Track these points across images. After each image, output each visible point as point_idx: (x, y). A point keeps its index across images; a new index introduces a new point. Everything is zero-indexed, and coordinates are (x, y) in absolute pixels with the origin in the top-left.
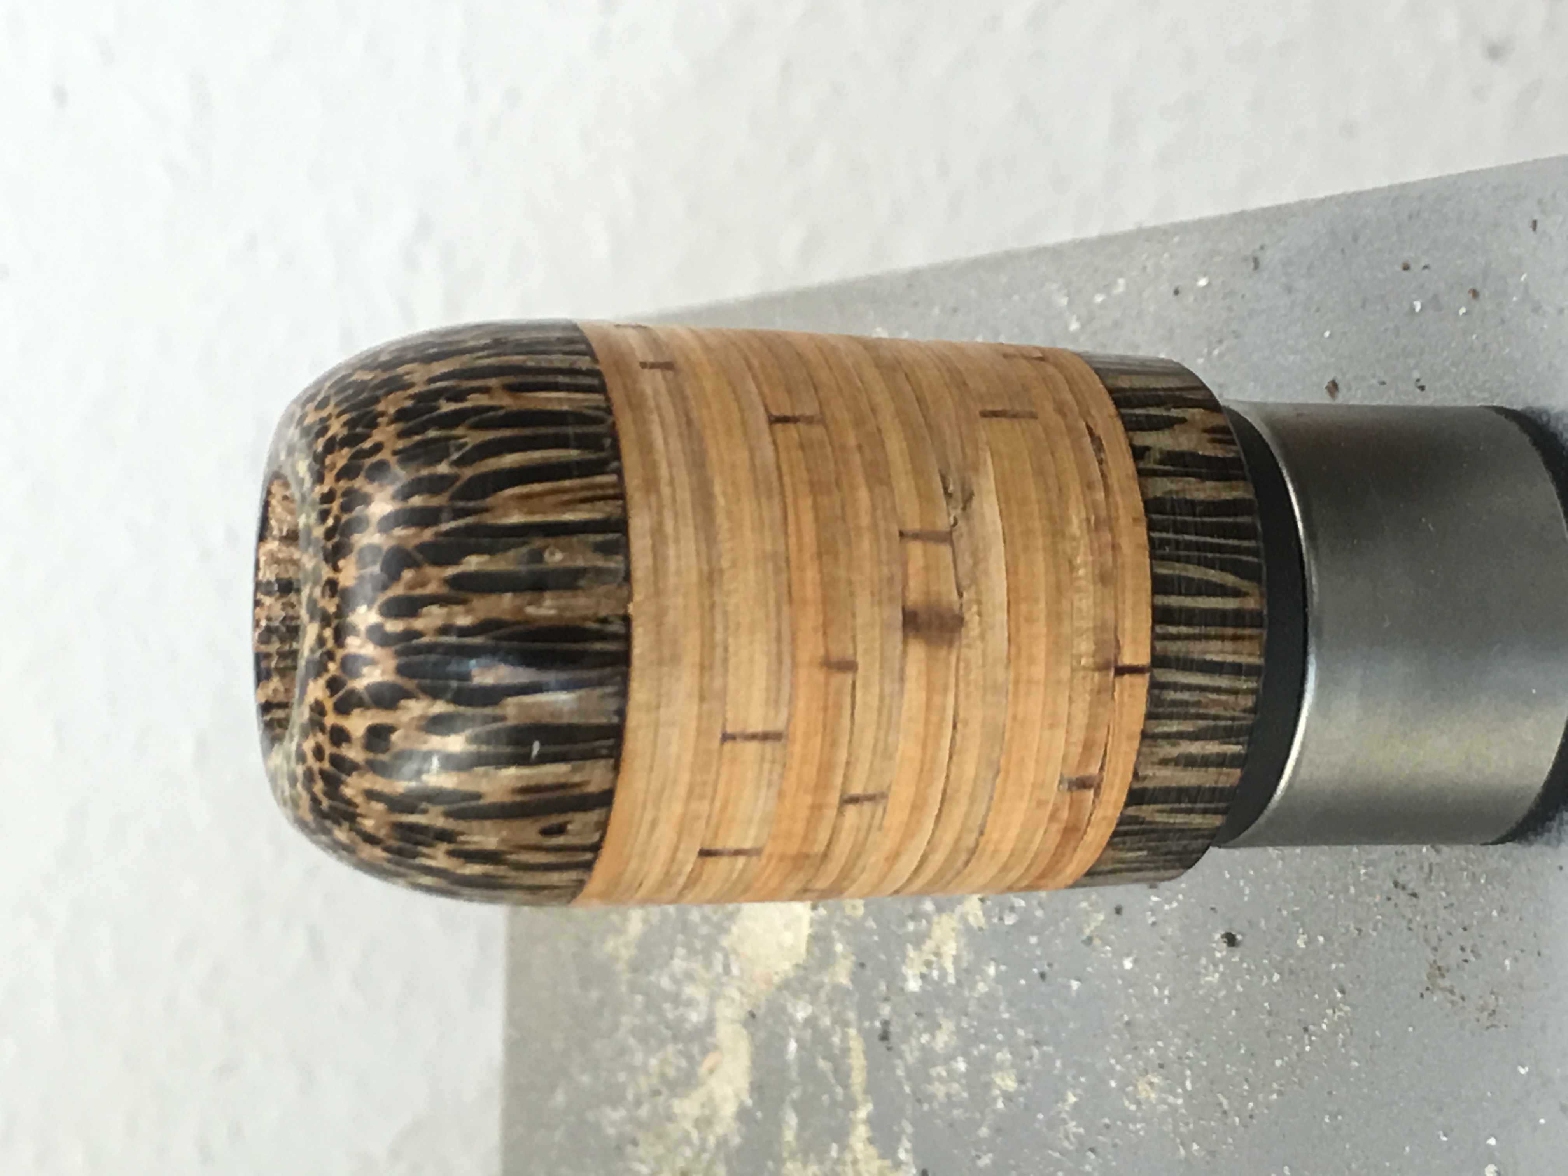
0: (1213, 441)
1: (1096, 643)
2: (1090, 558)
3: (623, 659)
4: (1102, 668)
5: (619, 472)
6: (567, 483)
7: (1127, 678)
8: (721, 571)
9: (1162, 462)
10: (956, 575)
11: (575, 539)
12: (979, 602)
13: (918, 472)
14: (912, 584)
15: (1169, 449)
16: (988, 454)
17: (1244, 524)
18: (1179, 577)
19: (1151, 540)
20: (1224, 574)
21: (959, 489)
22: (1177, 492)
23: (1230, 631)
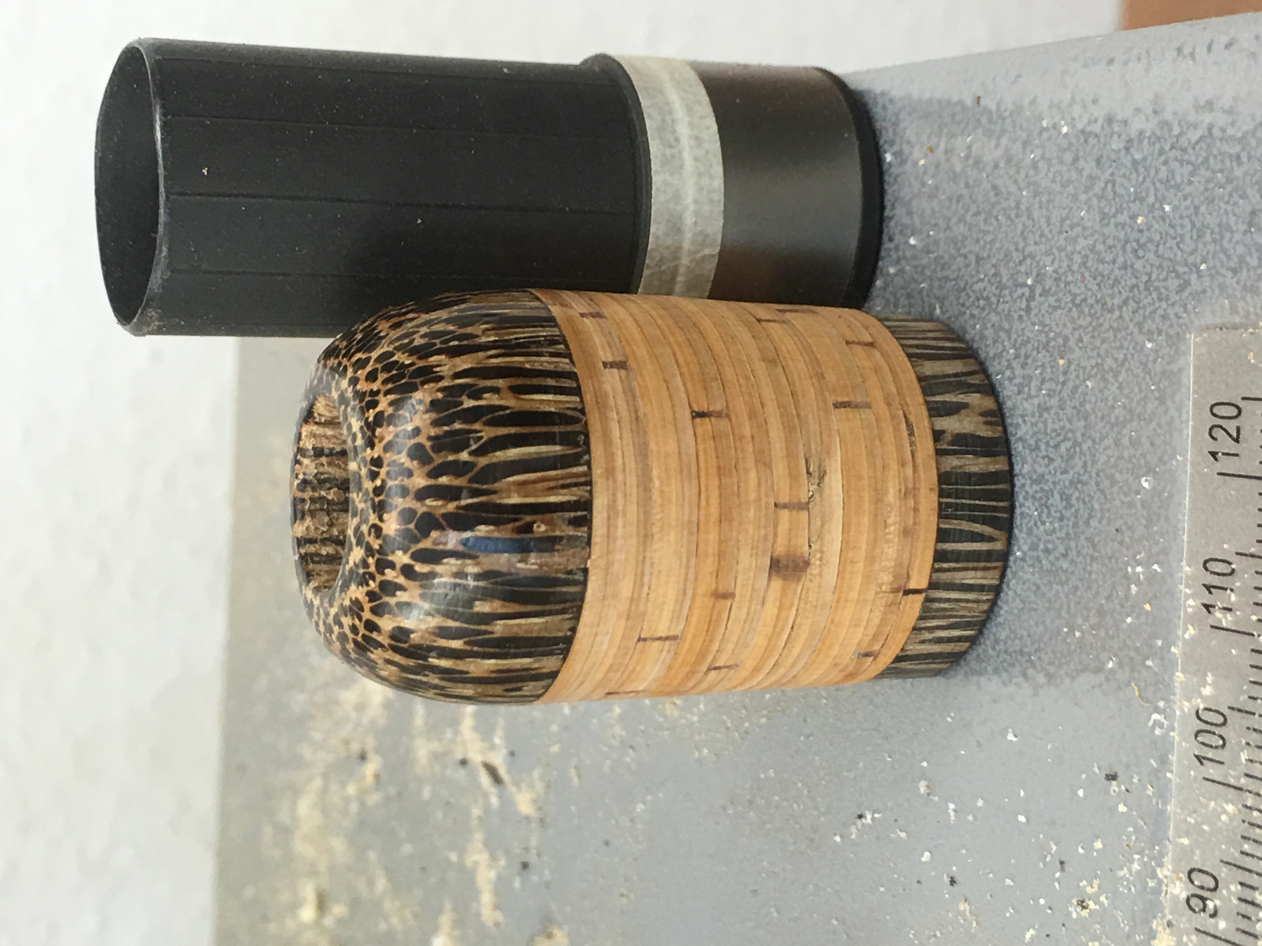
0: (986, 423)
1: (894, 576)
2: (898, 519)
3: (581, 598)
4: (895, 591)
5: (588, 464)
6: (553, 473)
7: (911, 597)
8: (652, 535)
9: (952, 443)
10: (809, 533)
11: (555, 516)
12: (822, 552)
13: (790, 455)
14: (779, 540)
15: (957, 431)
16: (838, 440)
17: (1002, 489)
18: (955, 529)
19: (940, 504)
20: (984, 526)
21: (816, 469)
22: (960, 467)
23: (982, 564)
